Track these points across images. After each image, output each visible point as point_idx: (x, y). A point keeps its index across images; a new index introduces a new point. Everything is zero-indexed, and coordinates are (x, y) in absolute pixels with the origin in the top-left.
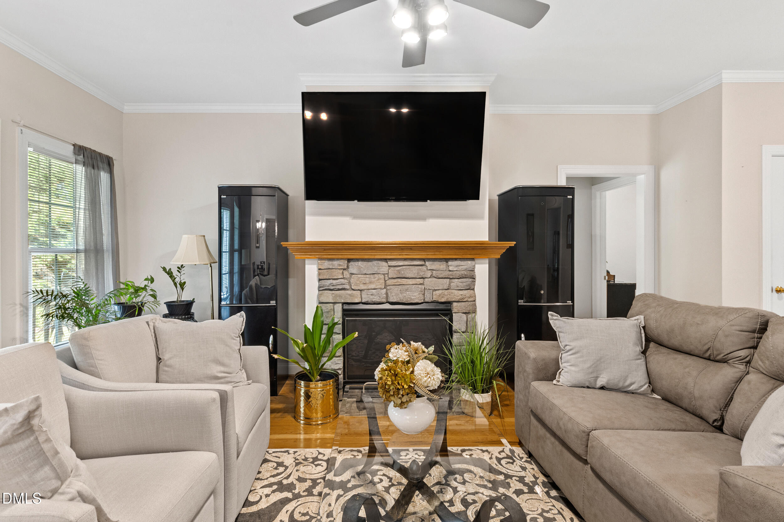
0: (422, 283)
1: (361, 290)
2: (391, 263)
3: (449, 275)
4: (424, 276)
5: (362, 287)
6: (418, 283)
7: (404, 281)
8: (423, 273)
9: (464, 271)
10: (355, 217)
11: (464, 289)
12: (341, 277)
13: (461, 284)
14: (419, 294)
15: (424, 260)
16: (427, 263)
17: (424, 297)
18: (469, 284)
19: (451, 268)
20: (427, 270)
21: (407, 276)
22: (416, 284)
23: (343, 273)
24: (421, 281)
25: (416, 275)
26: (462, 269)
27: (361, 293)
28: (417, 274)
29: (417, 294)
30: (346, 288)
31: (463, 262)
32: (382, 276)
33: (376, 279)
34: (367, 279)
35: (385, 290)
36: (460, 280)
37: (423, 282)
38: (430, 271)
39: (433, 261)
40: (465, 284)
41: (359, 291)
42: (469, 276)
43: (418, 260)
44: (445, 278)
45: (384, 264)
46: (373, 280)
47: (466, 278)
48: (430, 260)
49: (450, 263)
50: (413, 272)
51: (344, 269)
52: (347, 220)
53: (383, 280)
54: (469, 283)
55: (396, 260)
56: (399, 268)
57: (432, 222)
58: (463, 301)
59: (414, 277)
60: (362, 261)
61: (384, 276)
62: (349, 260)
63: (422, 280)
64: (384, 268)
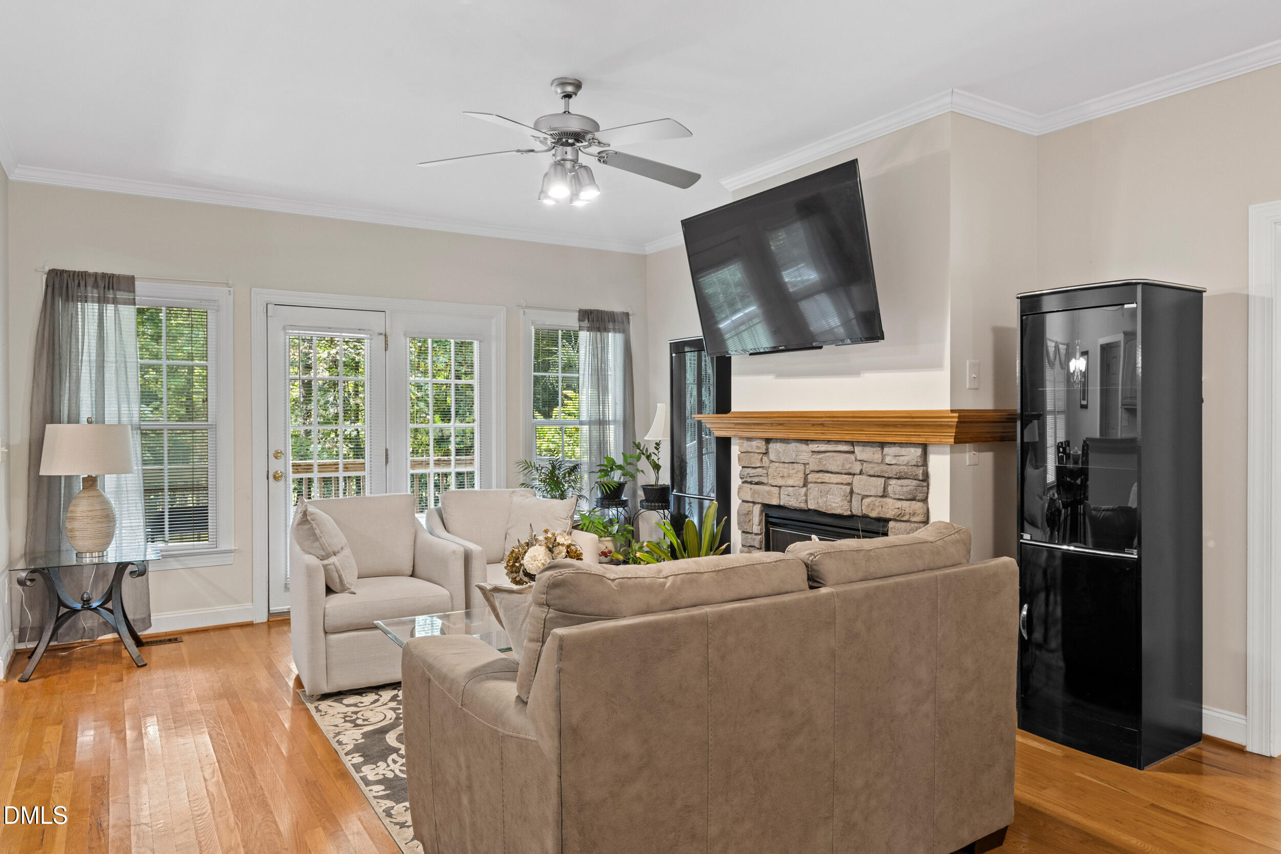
0: (850, 482)
1: (780, 487)
2: (814, 447)
3: (882, 472)
4: (851, 471)
5: (780, 482)
6: (845, 482)
7: (826, 477)
8: (850, 466)
9: (905, 465)
10: (780, 375)
11: (904, 498)
12: (759, 465)
13: (899, 488)
14: (842, 500)
15: (852, 443)
16: (857, 449)
17: (851, 506)
18: (911, 490)
19: (888, 460)
20: (856, 460)
21: (831, 468)
22: (842, 484)
23: (762, 460)
24: (847, 478)
25: (840, 468)
26: (903, 461)
27: (780, 489)
28: (842, 466)
29: (840, 499)
30: (763, 481)
31: (904, 449)
32: (802, 467)
33: (795, 471)
34: (786, 470)
35: (804, 489)
36: (899, 482)
37: (852, 481)
38: (859, 463)
39: (863, 446)
40: (905, 489)
41: (778, 488)
42: (911, 475)
43: (843, 443)
44: (878, 476)
45: (803, 447)
46: (792, 472)
47: (907, 478)
48: (860, 443)
49: (887, 450)
50: (835, 462)
51: (763, 454)
52: (770, 379)
53: (803, 472)
54: (910, 487)
55: (818, 442)
56: (821, 456)
57: (869, 377)
58: (902, 519)
59: (838, 471)
60: (780, 442)
61: (805, 467)
62: (768, 441)
63: (850, 476)
64: (804, 454)
